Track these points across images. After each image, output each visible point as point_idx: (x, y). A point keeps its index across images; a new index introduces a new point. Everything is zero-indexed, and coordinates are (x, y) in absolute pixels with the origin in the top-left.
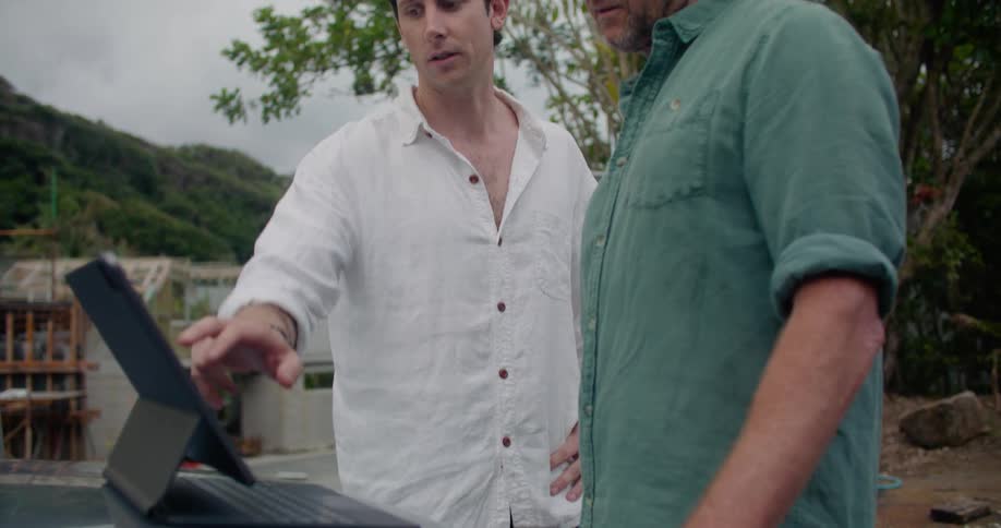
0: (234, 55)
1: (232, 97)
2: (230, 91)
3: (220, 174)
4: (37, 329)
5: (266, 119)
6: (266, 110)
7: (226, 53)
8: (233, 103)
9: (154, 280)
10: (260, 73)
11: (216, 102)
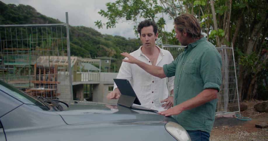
0: (101, 13)
1: (99, 22)
2: (99, 21)
3: (87, 34)
4: (46, 73)
5: (107, 28)
6: (108, 26)
7: (99, 13)
8: (100, 24)
9: (73, 62)
10: (106, 17)
11: (96, 24)
